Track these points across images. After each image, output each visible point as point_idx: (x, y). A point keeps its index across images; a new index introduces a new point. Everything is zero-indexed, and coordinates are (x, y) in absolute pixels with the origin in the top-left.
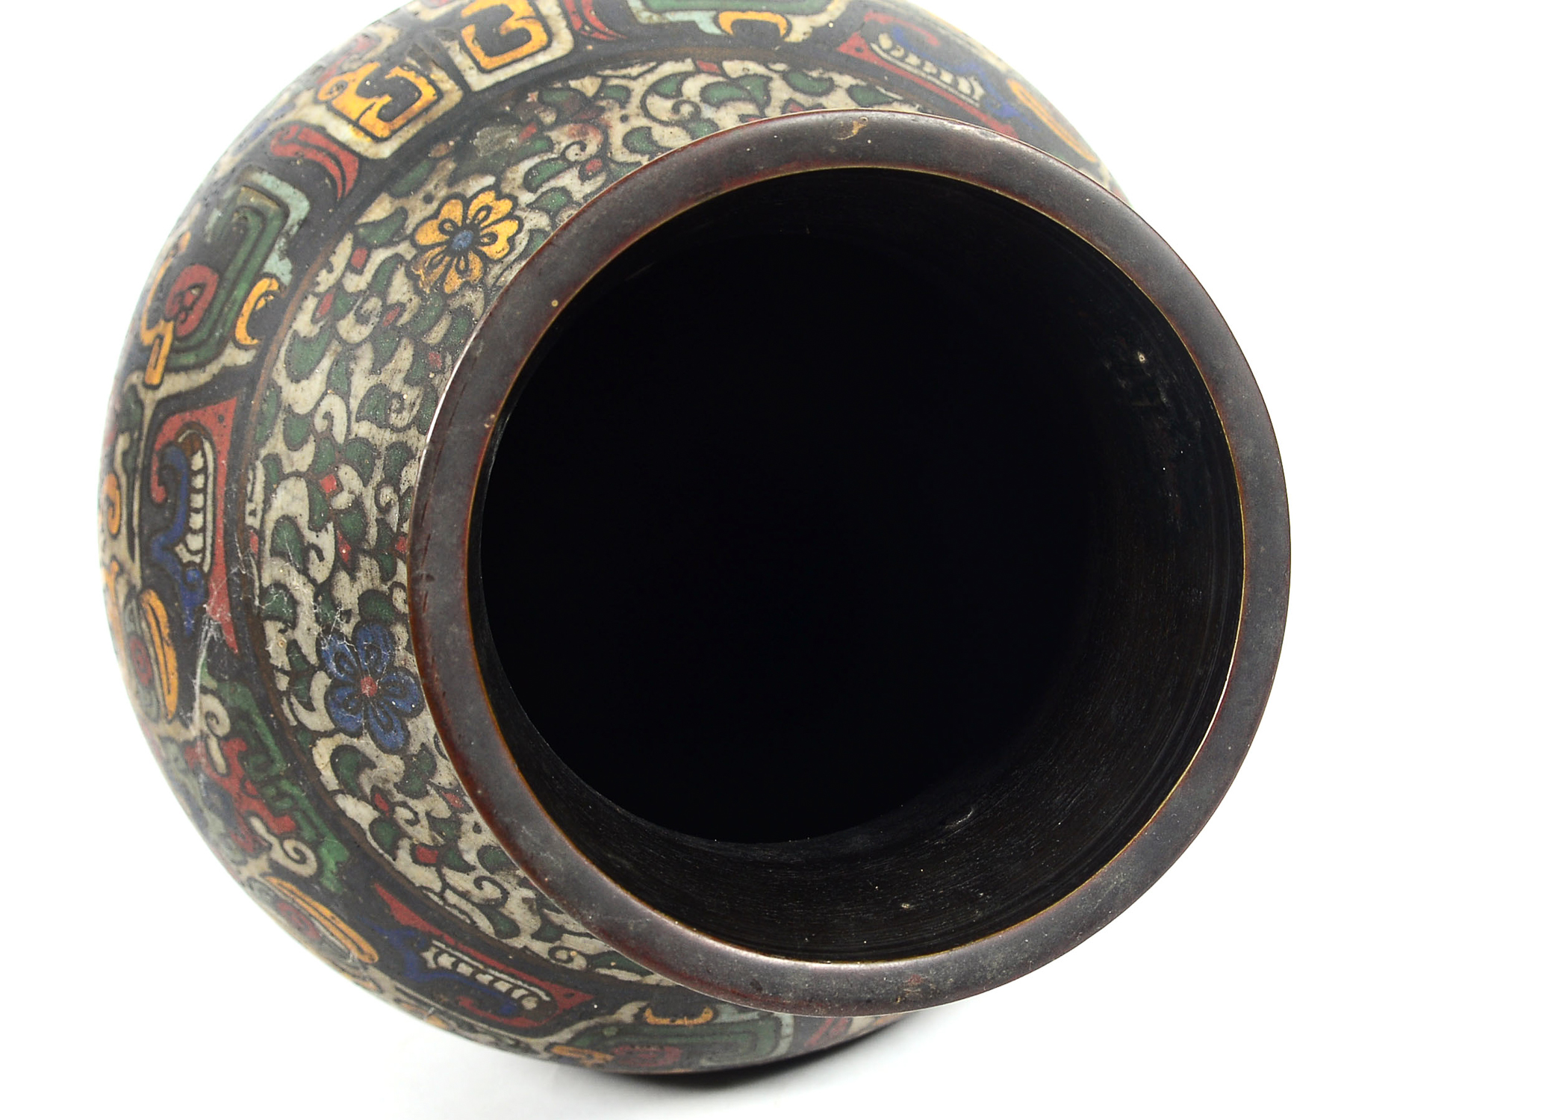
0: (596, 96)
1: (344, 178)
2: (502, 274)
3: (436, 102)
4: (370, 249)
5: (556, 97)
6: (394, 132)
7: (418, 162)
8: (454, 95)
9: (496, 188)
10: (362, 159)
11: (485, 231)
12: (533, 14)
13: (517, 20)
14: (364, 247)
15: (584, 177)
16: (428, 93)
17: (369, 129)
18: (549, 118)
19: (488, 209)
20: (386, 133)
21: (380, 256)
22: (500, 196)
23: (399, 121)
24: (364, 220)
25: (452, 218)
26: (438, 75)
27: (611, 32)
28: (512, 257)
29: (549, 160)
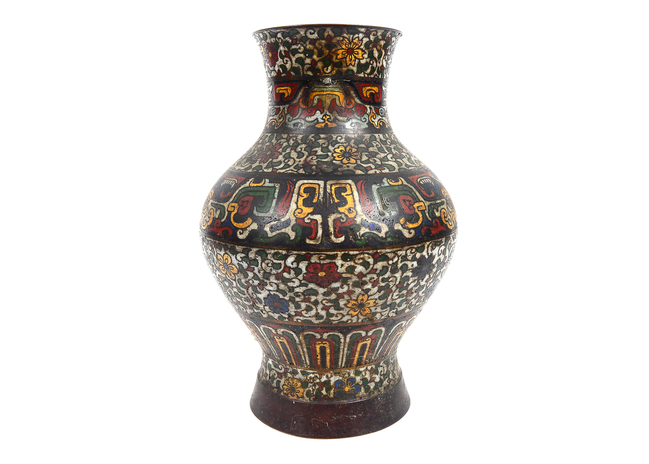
0: (301, 168)
1: (362, 183)
2: (344, 143)
3: (333, 184)
4: (366, 168)
5: (309, 171)
6: (346, 184)
7: (345, 174)
8: (329, 183)
9: (334, 159)
10: (356, 184)
11: (342, 153)
12: (299, 196)
13: (304, 196)
14: (366, 169)
15: (316, 152)
16: (333, 188)
17: (350, 190)
18: (314, 167)
19: (338, 156)
20: (348, 185)
21: (365, 166)
22: (335, 157)
23: (343, 186)
24: (363, 173)
25: (346, 160)
26: (328, 191)
27: (288, 183)
28: (340, 144)
29: (320, 159)
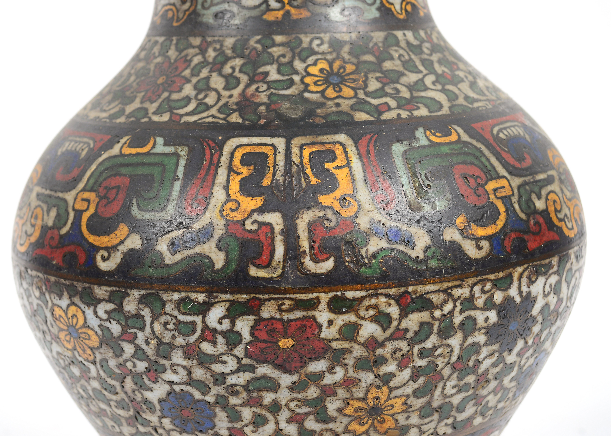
0: (234, 111)
1: (370, 141)
2: (328, 53)
3: (306, 144)
4: (376, 107)
5: (252, 117)
6: (334, 143)
7: (331, 122)
8: (296, 142)
9: (306, 90)
10: (356, 142)
11: (323, 75)
12: (232, 173)
13: (241, 173)
14: (379, 110)
15: (267, 74)
16: (306, 153)
17: (344, 156)
18: (262, 108)
19: (315, 83)
20: (338, 146)
21: (375, 102)
22: (307, 85)
23: (328, 147)
24: (372, 119)
25: (333, 91)
26: (296, 159)
27: (205, 144)
28: (319, 56)
29: (275, 89)
